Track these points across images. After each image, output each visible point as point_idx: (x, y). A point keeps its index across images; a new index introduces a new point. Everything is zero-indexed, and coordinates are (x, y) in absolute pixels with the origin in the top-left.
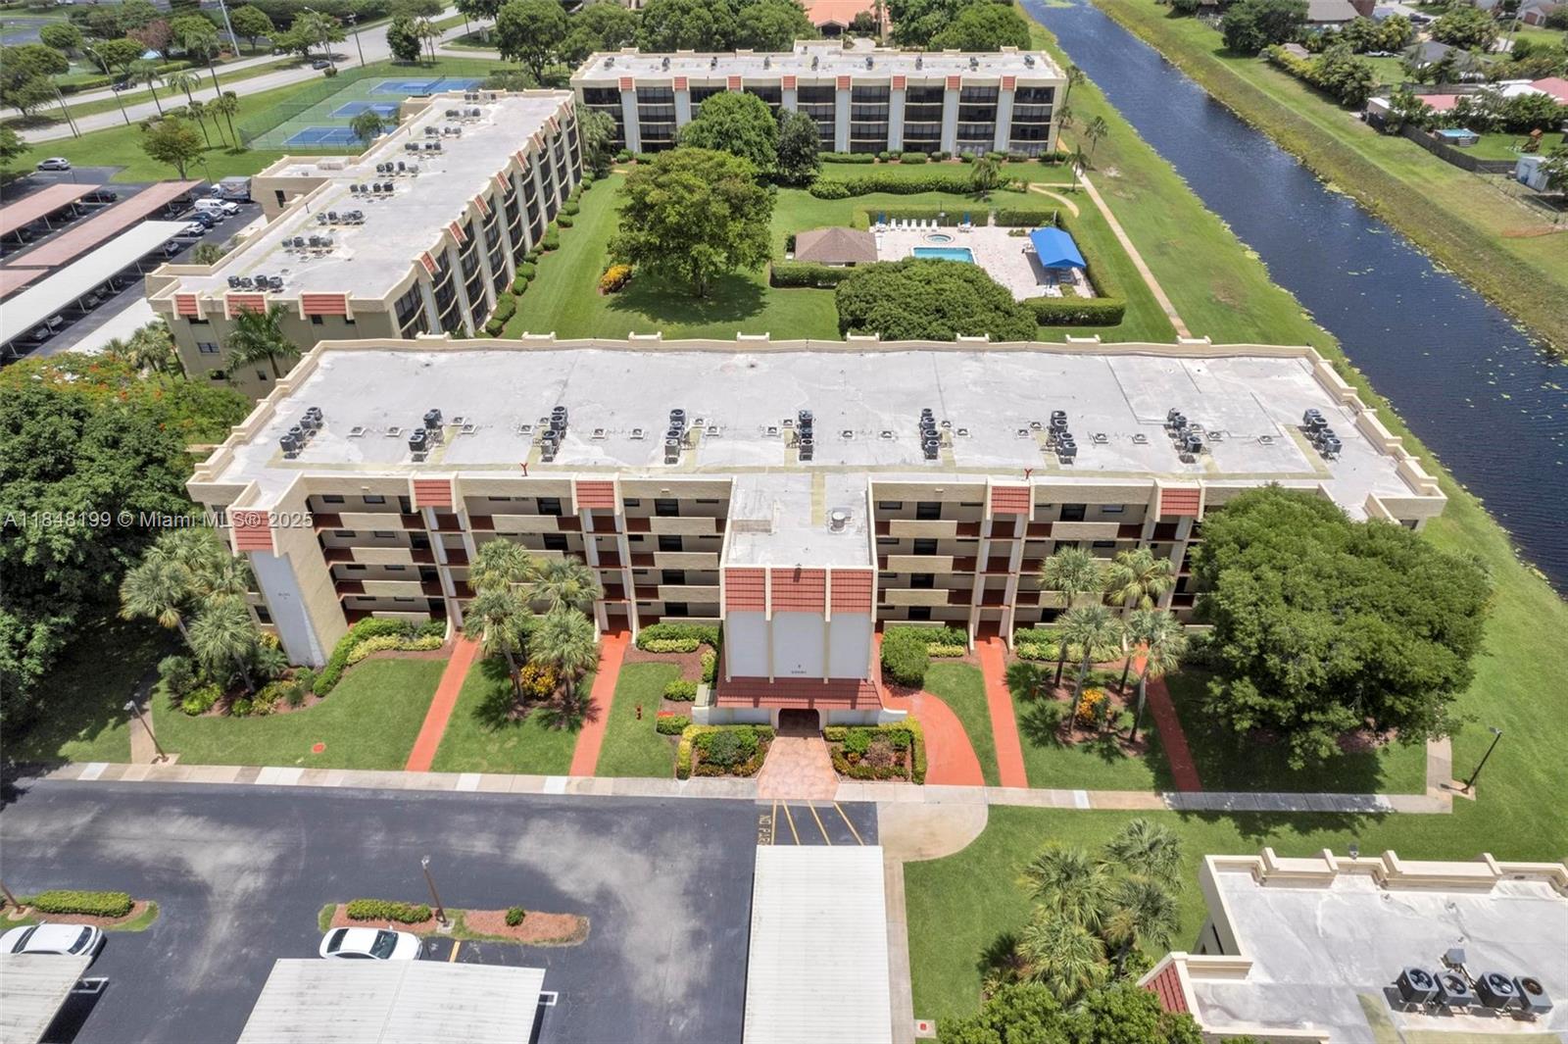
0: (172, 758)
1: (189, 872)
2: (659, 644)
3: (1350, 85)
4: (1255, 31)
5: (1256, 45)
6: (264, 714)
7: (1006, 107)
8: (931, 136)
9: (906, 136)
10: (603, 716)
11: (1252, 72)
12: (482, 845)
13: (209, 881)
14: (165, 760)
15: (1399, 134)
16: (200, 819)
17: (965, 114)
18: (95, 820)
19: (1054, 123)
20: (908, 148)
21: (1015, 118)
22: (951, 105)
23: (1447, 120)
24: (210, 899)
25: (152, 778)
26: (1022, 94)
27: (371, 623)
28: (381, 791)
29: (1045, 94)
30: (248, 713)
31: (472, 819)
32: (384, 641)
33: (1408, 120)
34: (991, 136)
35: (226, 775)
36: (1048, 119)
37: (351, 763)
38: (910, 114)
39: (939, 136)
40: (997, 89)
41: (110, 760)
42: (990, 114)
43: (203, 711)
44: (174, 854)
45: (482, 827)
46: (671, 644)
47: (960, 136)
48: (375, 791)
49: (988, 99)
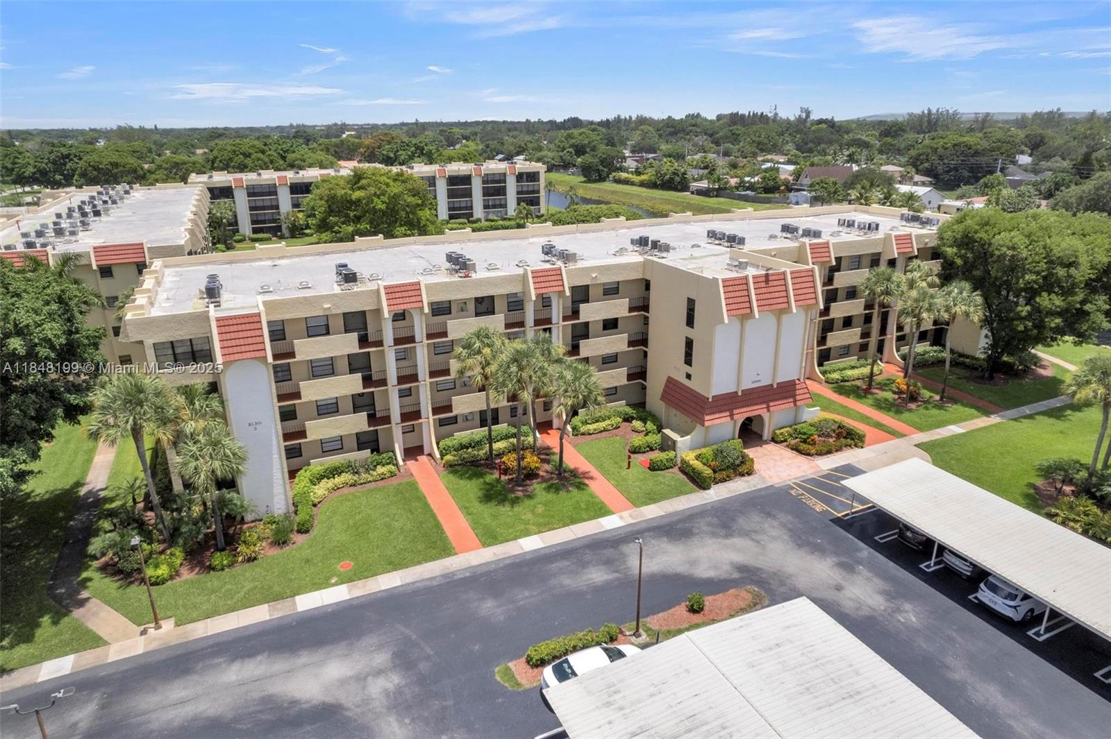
0: (168, 626)
1: (294, 702)
2: (591, 427)
3: (678, 179)
4: (601, 167)
5: (604, 174)
6: (251, 559)
7: (511, 186)
8: (466, 208)
9: (450, 209)
10: (597, 475)
11: (611, 186)
12: (597, 576)
13: (330, 700)
14: (158, 627)
15: (717, 196)
16: (259, 658)
17: (487, 193)
18: (103, 707)
19: (542, 194)
20: (451, 217)
21: (518, 193)
22: (477, 187)
23: (737, 188)
24: (349, 714)
25: (154, 646)
26: (520, 177)
27: (318, 465)
28: (453, 573)
29: (533, 177)
30: (231, 565)
31: (566, 563)
32: (338, 480)
33: (720, 189)
34: (505, 206)
35: (260, 614)
36: (538, 192)
37: (395, 565)
38: (451, 194)
39: (471, 208)
40: (505, 174)
41: (76, 651)
42: (502, 191)
43: (172, 578)
44: (257, 695)
45: (584, 565)
46: (602, 425)
47: (486, 207)
48: (445, 576)
49: (499, 182)
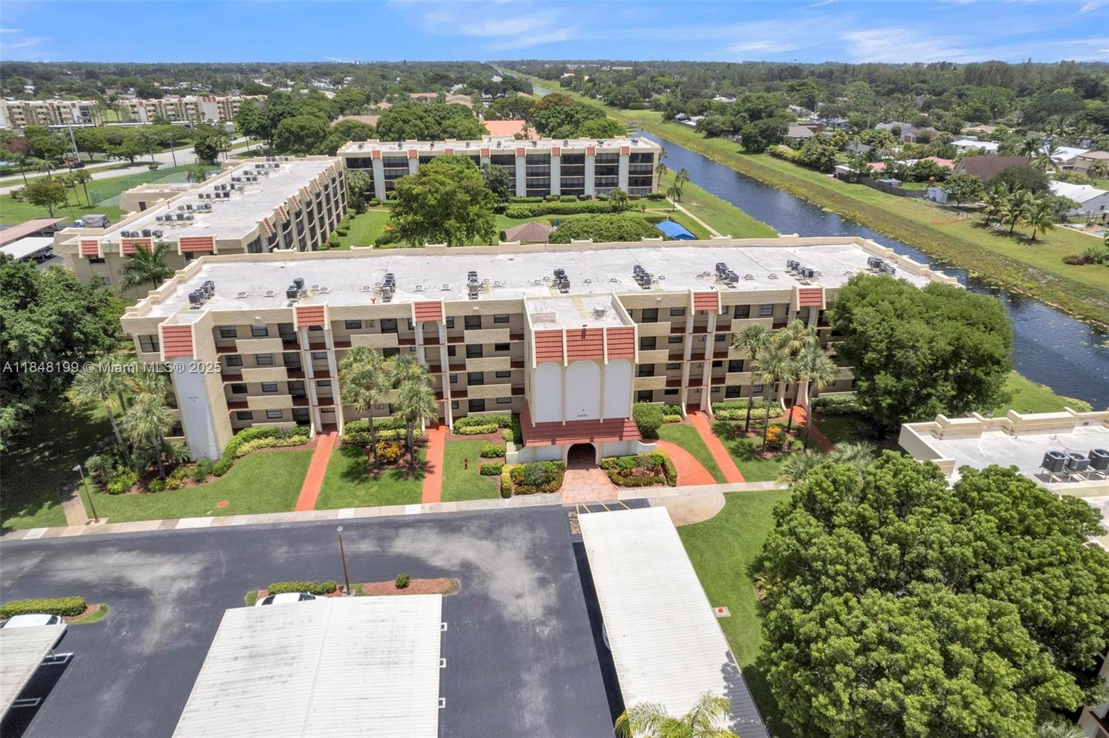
0: (103, 521)
1: (131, 584)
2: (469, 429)
3: (823, 160)
4: (760, 138)
5: (762, 146)
6: (174, 489)
7: (624, 167)
8: (578, 185)
9: (562, 185)
10: (439, 470)
11: (763, 160)
12: (366, 546)
13: (148, 587)
14: (97, 521)
15: (857, 182)
16: (134, 553)
17: (599, 171)
18: (42, 561)
19: (655, 174)
20: (563, 193)
21: (630, 173)
22: (590, 166)
23: (882, 175)
24: (152, 598)
25: (88, 532)
26: (634, 157)
27: (256, 428)
28: (280, 524)
29: (648, 157)
30: (162, 490)
31: (355, 533)
32: (263, 442)
33: (861, 174)
34: (616, 184)
35: (153, 526)
36: (651, 172)
37: (250, 511)
38: (564, 172)
39: (583, 185)
40: (618, 155)
41: (49, 526)
42: (614, 171)
43: (124, 491)
44: (116, 574)
45: (363, 537)
46: (479, 428)
47: (598, 184)
48: (273, 525)
49: (612, 161)
